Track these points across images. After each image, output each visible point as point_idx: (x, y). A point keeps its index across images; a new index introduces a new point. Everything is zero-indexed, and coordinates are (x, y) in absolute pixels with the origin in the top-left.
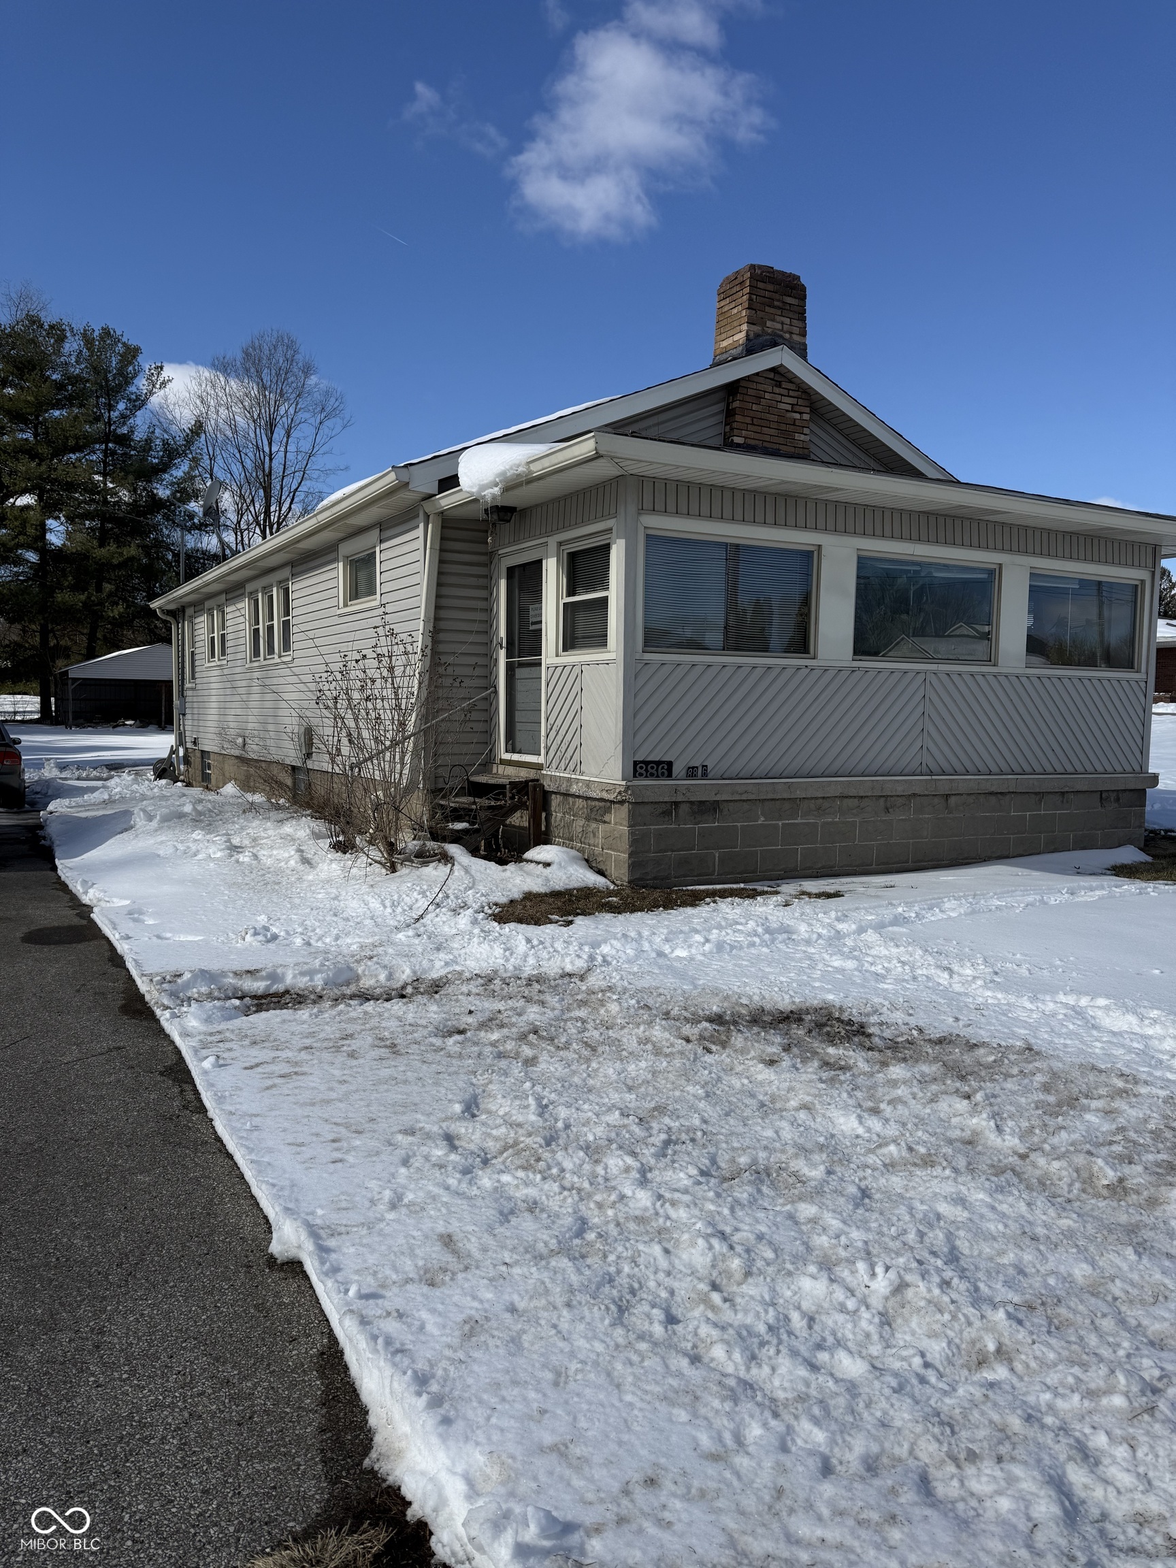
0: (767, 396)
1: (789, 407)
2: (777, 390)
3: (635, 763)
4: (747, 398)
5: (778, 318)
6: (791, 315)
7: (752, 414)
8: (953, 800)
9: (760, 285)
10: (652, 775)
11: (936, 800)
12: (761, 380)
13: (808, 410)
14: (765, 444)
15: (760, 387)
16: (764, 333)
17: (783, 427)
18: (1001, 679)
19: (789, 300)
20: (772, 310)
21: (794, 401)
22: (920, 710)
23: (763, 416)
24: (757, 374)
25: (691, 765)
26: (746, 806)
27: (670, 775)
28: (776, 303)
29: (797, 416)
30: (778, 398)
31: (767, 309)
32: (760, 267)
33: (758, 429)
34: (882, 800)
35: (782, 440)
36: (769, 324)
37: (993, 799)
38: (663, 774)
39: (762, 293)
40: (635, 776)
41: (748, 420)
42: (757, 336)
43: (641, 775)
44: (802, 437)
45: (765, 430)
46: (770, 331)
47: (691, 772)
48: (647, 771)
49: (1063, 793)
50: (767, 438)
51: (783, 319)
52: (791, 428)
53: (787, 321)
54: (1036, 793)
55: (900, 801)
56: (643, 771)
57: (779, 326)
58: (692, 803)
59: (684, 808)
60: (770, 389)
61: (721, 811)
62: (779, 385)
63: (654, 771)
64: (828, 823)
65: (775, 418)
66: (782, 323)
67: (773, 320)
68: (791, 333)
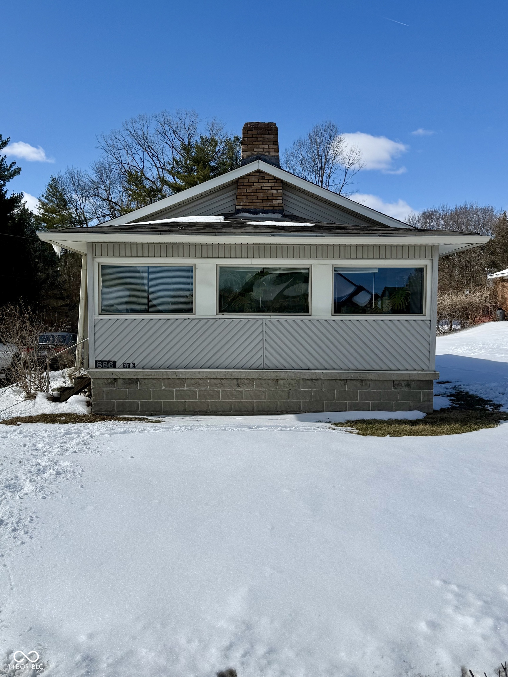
0: (255, 184)
1: (269, 188)
2: (261, 181)
3: (96, 362)
4: (243, 187)
5: (261, 146)
6: (269, 143)
7: (246, 194)
8: (281, 382)
9: (249, 132)
10: (105, 367)
11: (270, 382)
12: (252, 177)
13: (281, 188)
14: (255, 207)
15: (250, 181)
16: (253, 154)
17: (266, 198)
18: (315, 322)
19: (267, 136)
20: (257, 143)
21: (273, 185)
22: (260, 338)
23: (253, 194)
24: (249, 175)
25: (126, 362)
26: (154, 381)
27: (115, 367)
28: (259, 139)
29: (275, 191)
30: (262, 184)
31: (254, 143)
32: (250, 123)
33: (251, 201)
34: (235, 380)
35: (265, 204)
36: (255, 150)
37: (308, 382)
38: (111, 366)
39: (251, 136)
40: (96, 366)
41: (245, 197)
42: (248, 157)
43: (100, 366)
44: (278, 201)
45: (255, 201)
46: (256, 153)
47: (126, 366)
48: (102, 365)
49: (362, 381)
50: (256, 204)
51: (263, 146)
52: (270, 198)
53: (267, 146)
54: (341, 380)
55: (246, 381)
56: (100, 365)
57: (262, 150)
58: (124, 379)
59: (120, 382)
60: (257, 181)
61: (140, 383)
62: (263, 178)
63: (106, 365)
64: (202, 390)
65: (261, 194)
66: (264, 148)
67: (258, 148)
68: (269, 152)
